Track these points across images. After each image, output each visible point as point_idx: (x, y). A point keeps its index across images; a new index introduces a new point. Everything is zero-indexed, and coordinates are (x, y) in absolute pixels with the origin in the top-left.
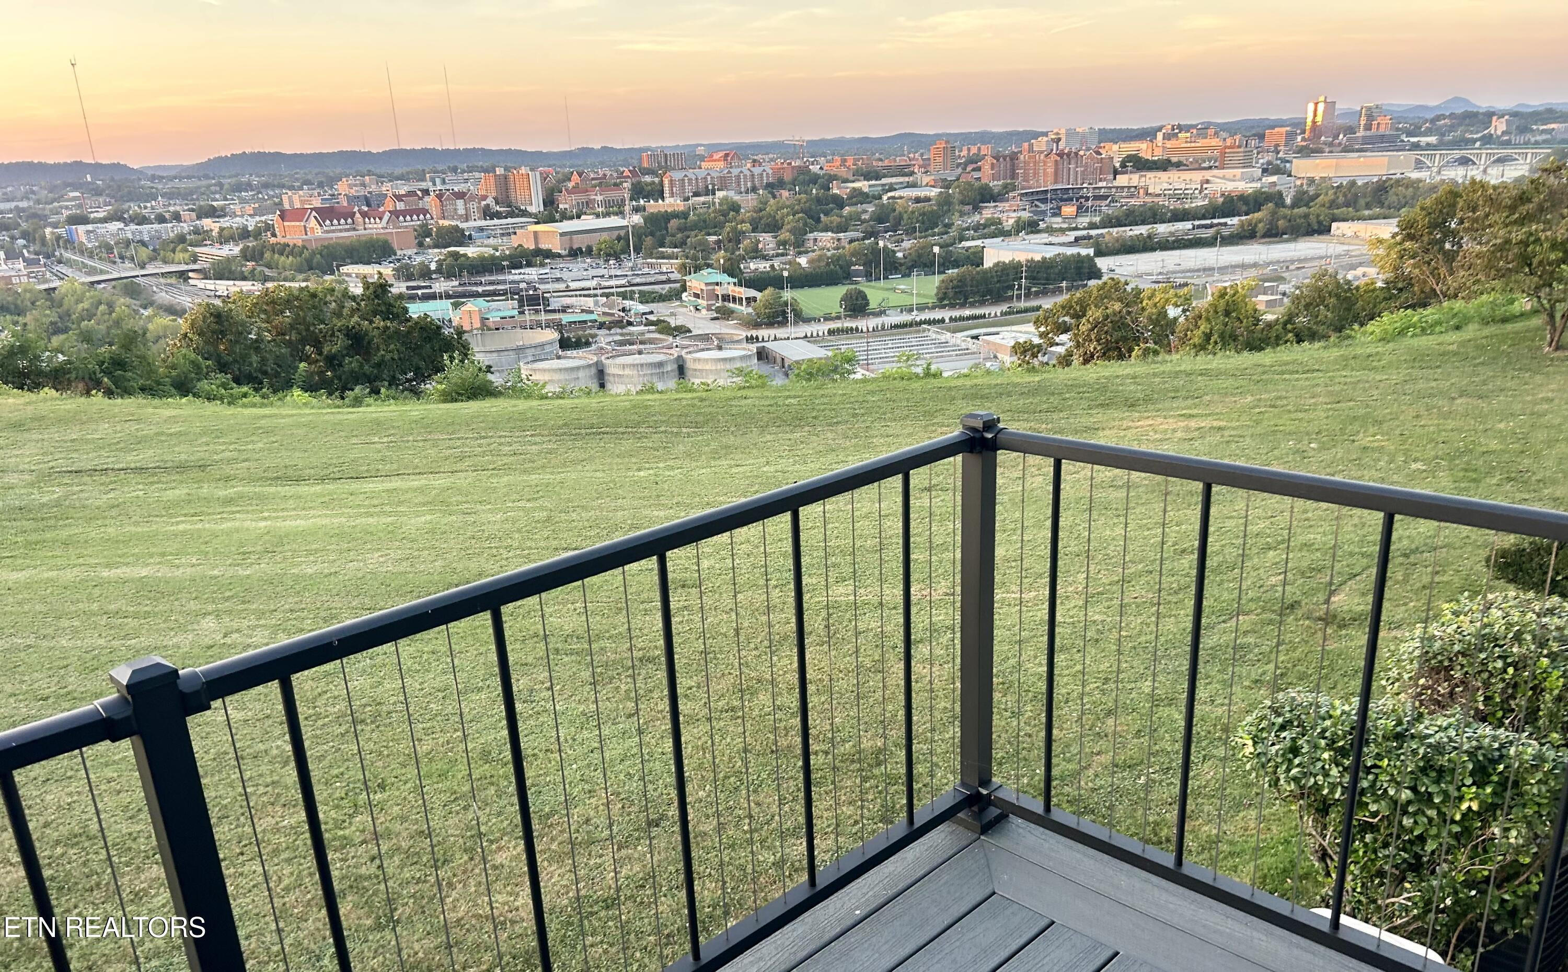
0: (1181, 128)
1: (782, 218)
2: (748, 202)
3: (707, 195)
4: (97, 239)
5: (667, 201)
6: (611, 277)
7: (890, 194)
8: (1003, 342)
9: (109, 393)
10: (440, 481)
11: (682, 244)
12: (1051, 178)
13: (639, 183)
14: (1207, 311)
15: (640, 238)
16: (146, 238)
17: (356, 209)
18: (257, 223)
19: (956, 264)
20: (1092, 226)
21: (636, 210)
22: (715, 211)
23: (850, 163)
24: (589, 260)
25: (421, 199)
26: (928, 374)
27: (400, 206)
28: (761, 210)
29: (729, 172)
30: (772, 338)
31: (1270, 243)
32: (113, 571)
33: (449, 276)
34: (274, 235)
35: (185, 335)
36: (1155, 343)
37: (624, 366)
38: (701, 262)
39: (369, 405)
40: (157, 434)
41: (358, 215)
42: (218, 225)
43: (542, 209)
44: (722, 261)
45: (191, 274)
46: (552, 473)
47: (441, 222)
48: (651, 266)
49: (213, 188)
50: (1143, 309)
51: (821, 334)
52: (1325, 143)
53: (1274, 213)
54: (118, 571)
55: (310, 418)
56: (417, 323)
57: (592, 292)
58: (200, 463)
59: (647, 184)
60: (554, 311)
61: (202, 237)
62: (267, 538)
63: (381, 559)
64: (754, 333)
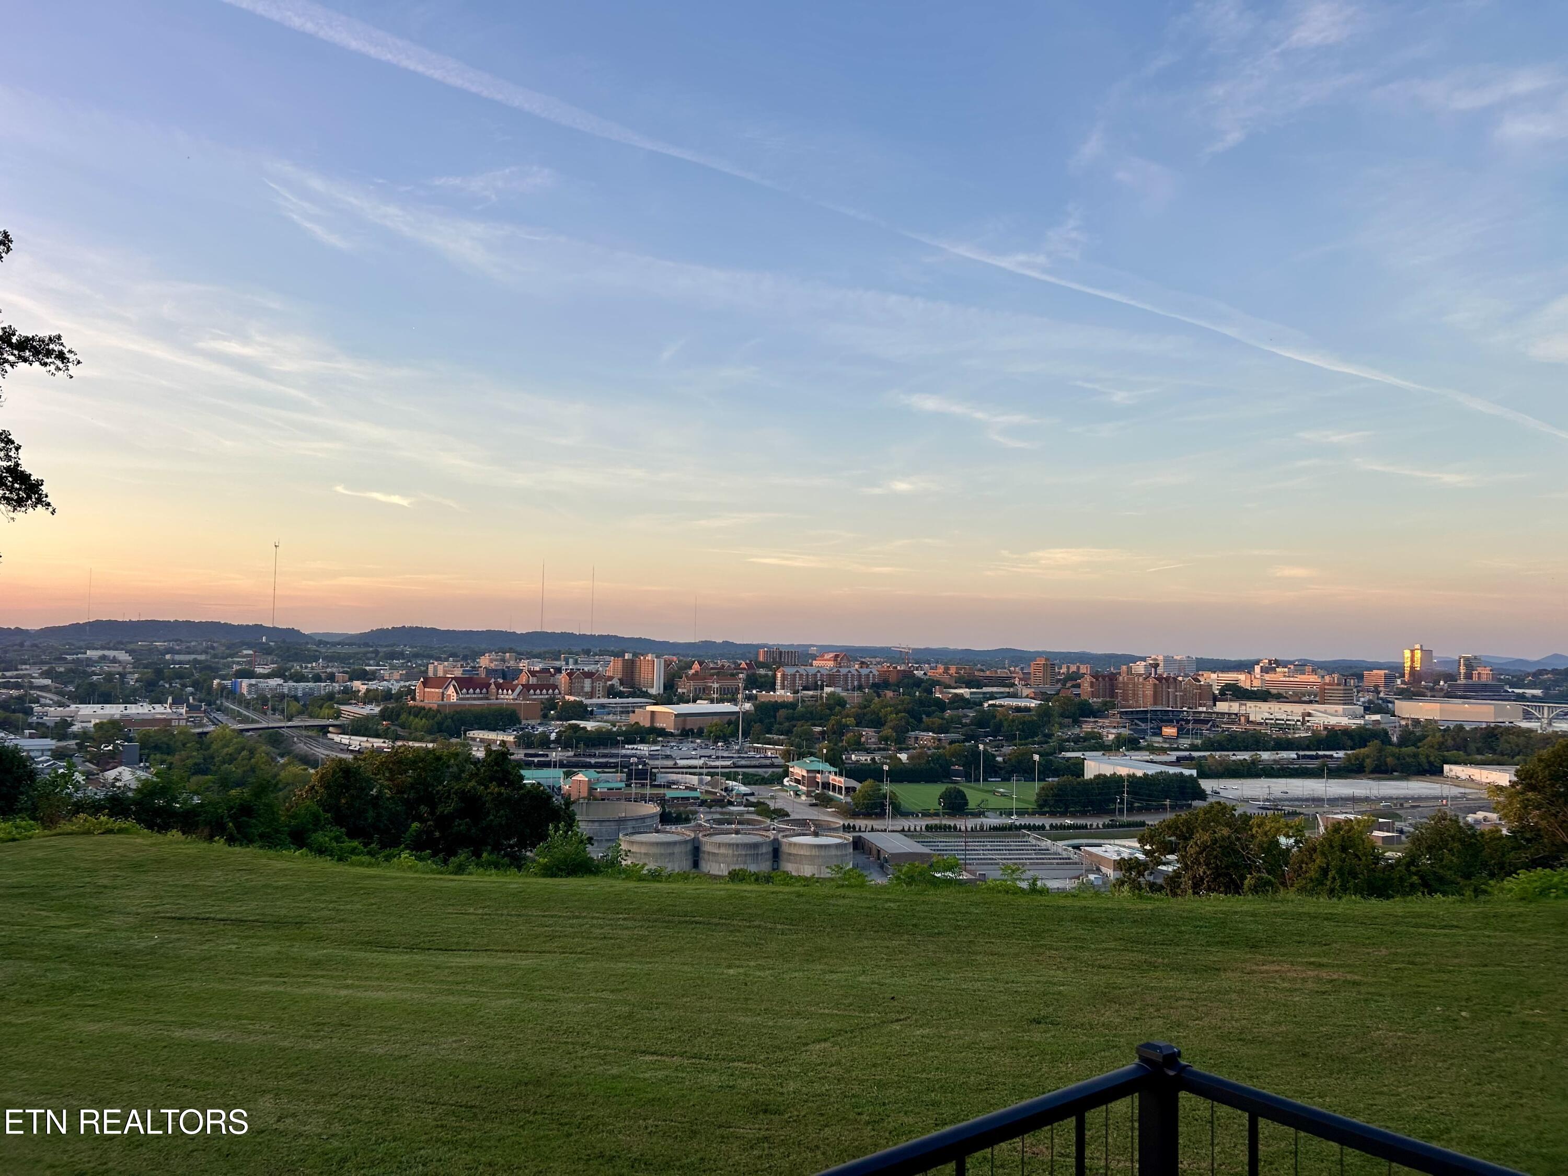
0: (1278, 663)
1: (885, 716)
2: (854, 698)
3: (816, 689)
4: (256, 692)
5: (780, 692)
6: (717, 758)
7: (990, 702)
8: (1106, 855)
9: (231, 840)
10: (526, 962)
11: (788, 732)
12: (1150, 700)
13: (754, 674)
14: (1322, 844)
15: (749, 724)
16: (300, 694)
17: (493, 680)
18: (401, 687)
19: (1056, 773)
20: (1194, 748)
21: (749, 698)
22: (822, 705)
23: (953, 670)
24: (698, 741)
25: (553, 675)
26: (1034, 890)
27: (533, 680)
28: (865, 707)
29: (838, 671)
30: (869, 828)
31: (1379, 779)
32: (187, 1031)
33: (566, 746)
34: (414, 699)
35: (313, 787)
36: (1269, 873)
37: (720, 845)
38: (804, 749)
39: (470, 874)
40: (264, 886)
41: (493, 686)
42: (365, 687)
43: (662, 691)
44: (825, 751)
45: (331, 729)
46: (640, 963)
47: (567, 697)
48: (757, 750)
49: (369, 655)
50: (1253, 836)
51: (918, 829)
52: (1426, 687)
53: (1380, 751)
54: (191, 1032)
55: (412, 882)
56: (529, 791)
57: (698, 770)
58: (298, 920)
59: (761, 676)
60: (659, 786)
61: (349, 696)
62: (345, 1008)
63: (454, 1045)
64: (852, 822)
